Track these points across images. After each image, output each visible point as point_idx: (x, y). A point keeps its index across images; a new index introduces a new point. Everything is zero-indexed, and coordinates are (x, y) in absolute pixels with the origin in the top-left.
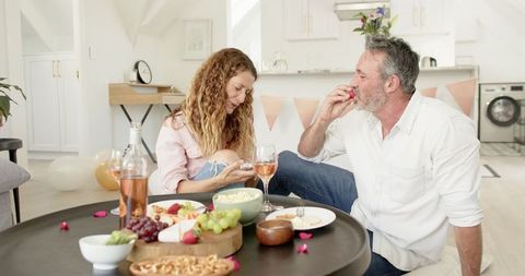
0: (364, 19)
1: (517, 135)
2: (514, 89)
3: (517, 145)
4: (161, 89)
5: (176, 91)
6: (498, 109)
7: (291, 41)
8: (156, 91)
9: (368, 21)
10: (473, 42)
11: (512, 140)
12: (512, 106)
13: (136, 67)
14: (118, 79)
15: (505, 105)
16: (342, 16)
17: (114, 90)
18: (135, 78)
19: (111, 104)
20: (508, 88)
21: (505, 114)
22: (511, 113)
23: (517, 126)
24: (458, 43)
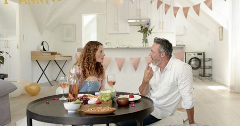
0: (142, 27)
1: (200, 73)
2: (198, 54)
3: (200, 77)
4: (53, 54)
5: (59, 54)
6: (193, 63)
7: (109, 34)
8: (50, 54)
9: (144, 28)
10: (182, 35)
11: (198, 75)
12: (198, 61)
13: (42, 44)
14: (35, 49)
15: (195, 61)
16: (131, 24)
17: (33, 54)
18: (42, 49)
19: (32, 60)
20: (196, 54)
21: (196, 65)
22: (198, 64)
23: (200, 69)
24: (176, 35)
